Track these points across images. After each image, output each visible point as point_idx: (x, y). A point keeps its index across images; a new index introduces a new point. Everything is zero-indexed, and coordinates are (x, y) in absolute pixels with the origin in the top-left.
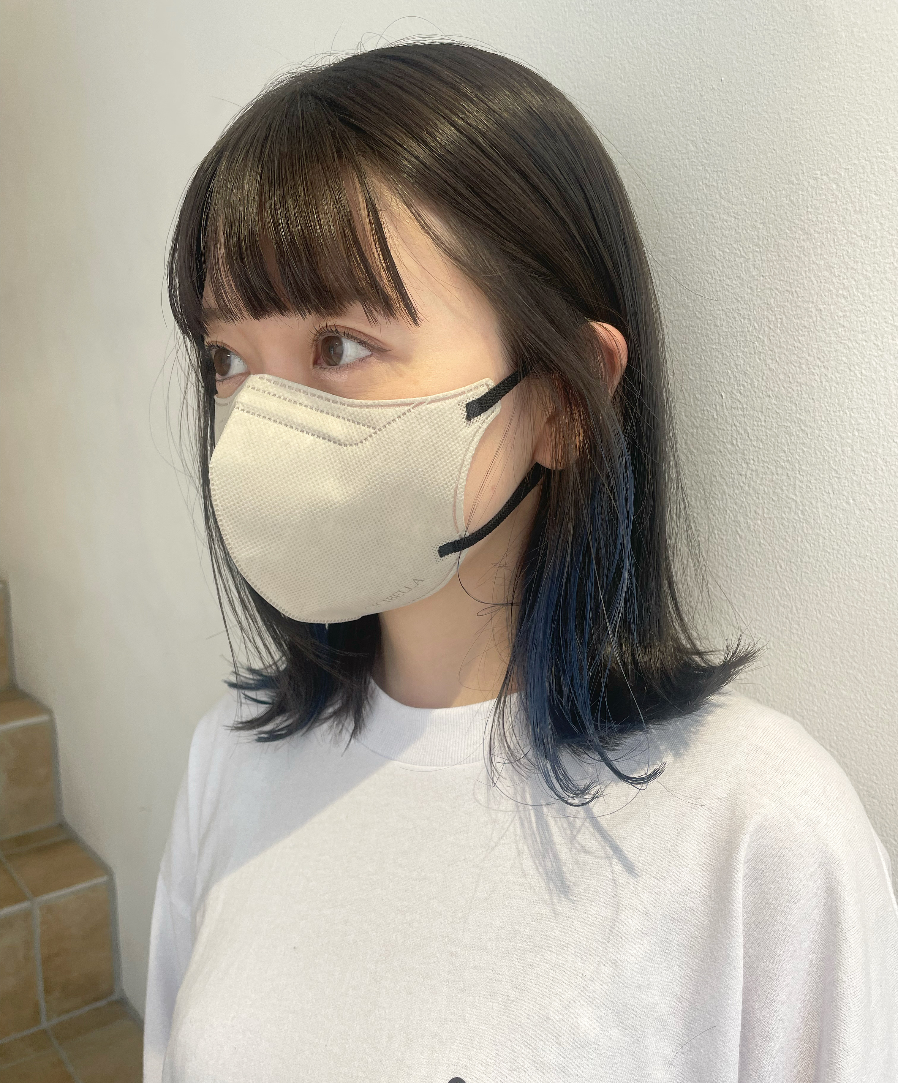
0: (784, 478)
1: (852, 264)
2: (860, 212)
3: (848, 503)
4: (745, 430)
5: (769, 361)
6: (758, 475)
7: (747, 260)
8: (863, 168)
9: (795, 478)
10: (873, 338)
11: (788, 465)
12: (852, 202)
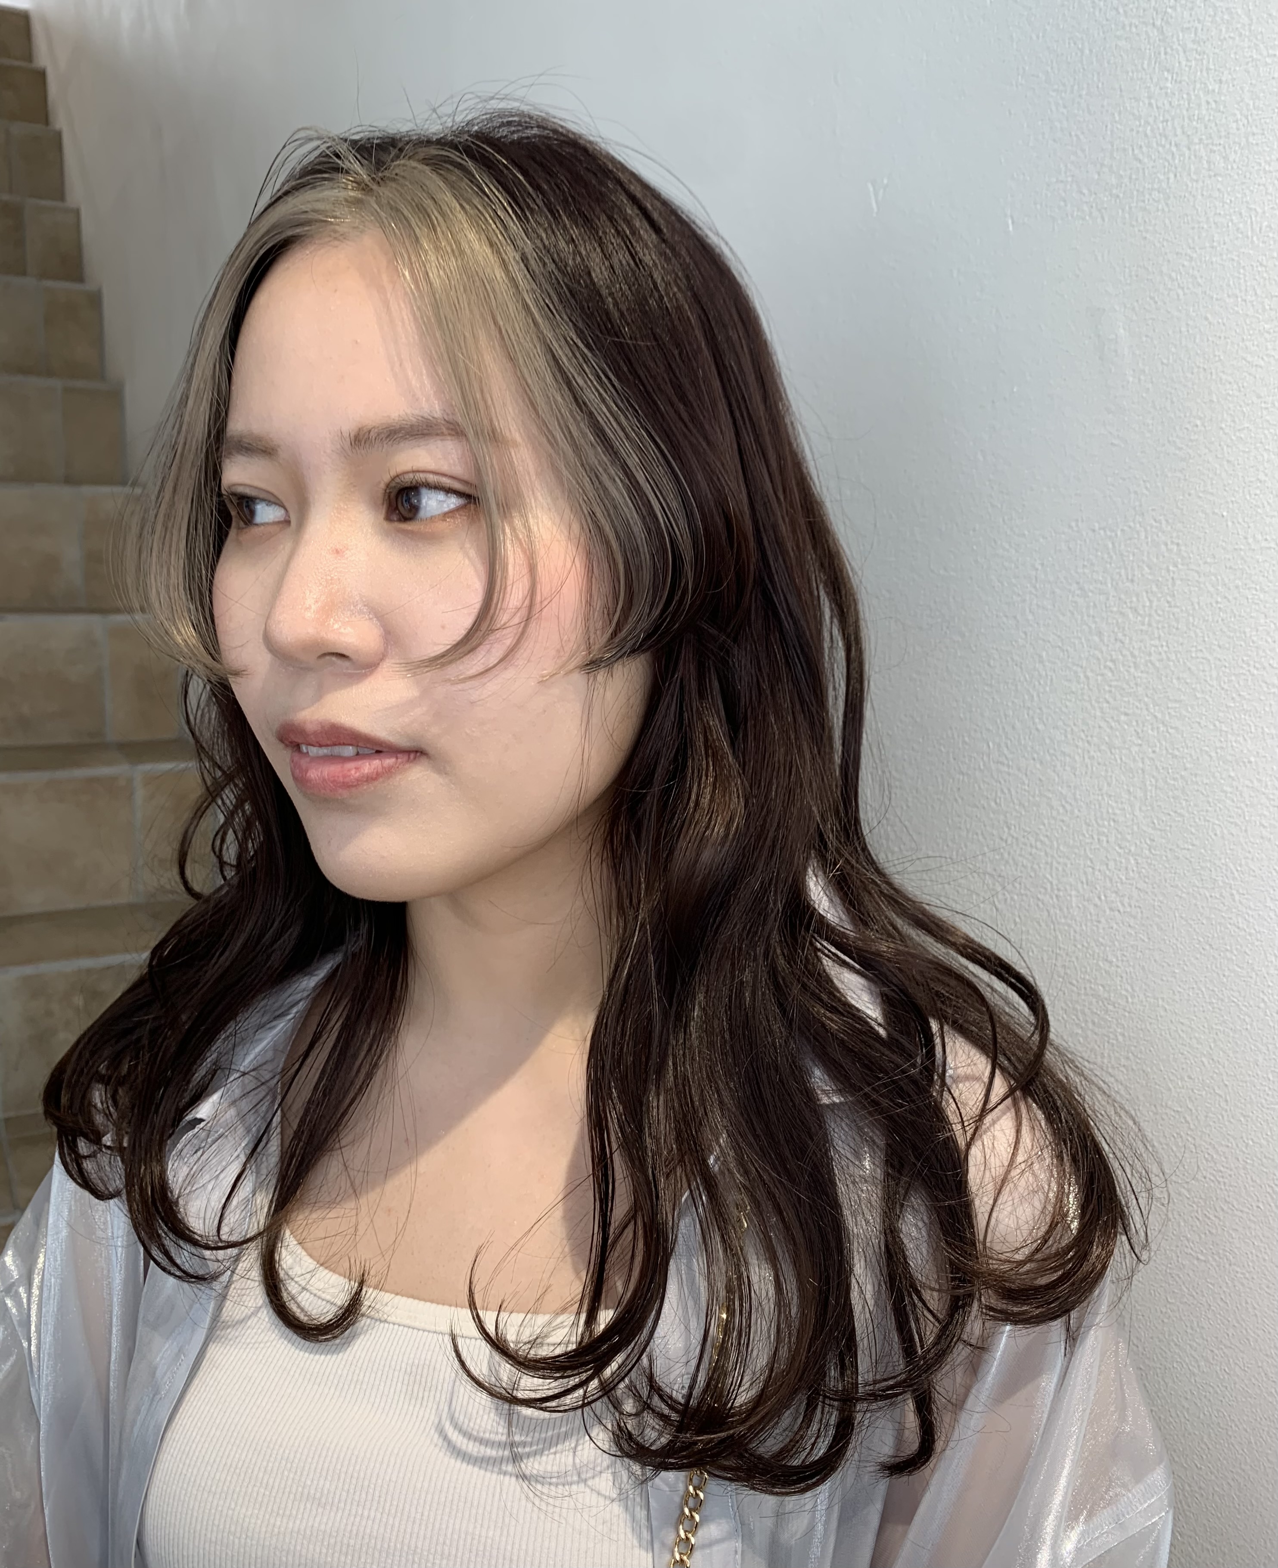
0: (1043, 854)
1: (1120, 635)
2: (1132, 581)
3: (1100, 898)
4: (1009, 790)
5: (1037, 720)
6: (1017, 844)
7: (1024, 601)
8: (1138, 533)
9: (1052, 857)
10: (1134, 723)
11: (1046, 840)
12: (1126, 569)
